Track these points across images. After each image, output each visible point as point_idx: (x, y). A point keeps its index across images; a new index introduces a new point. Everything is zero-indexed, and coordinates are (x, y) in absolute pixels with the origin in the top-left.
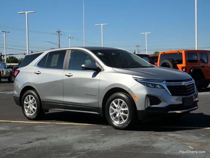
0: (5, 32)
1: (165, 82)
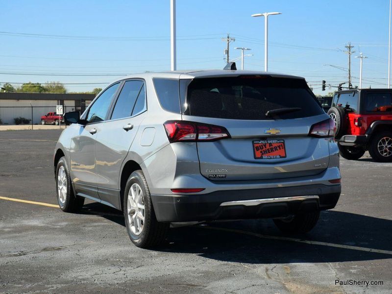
0: (243, 49)
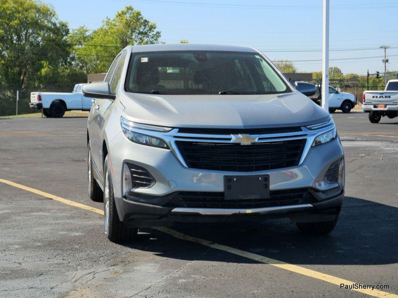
1: (175, 132)
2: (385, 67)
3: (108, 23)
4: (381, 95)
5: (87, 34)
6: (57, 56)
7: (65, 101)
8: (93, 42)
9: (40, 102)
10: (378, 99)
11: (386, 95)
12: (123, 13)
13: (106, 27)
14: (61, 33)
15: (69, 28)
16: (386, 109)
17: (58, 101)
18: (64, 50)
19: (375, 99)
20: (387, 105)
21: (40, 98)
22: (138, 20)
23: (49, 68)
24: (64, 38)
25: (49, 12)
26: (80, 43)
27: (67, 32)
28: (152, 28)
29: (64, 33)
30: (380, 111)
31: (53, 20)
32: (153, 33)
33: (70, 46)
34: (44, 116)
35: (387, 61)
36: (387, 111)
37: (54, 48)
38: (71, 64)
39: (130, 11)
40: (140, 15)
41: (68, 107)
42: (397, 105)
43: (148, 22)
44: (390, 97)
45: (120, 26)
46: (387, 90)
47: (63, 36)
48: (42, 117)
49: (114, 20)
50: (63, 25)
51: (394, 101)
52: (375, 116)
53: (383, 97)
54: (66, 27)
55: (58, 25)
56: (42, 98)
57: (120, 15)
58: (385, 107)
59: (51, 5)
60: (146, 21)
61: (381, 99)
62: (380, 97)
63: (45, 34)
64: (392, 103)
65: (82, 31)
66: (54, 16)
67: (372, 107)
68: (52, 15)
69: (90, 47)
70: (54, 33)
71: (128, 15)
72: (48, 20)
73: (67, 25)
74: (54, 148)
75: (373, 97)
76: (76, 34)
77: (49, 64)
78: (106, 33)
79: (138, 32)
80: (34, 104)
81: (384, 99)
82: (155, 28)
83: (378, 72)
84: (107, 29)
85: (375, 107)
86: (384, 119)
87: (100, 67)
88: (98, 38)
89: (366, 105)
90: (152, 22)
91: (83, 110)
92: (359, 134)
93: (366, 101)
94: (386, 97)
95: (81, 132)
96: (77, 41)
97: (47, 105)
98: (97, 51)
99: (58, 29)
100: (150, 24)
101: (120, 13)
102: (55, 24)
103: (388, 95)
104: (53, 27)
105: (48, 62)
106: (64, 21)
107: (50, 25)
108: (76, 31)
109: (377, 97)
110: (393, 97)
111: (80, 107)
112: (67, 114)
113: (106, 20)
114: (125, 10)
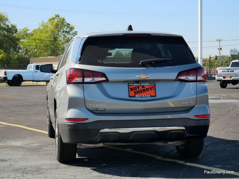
2: (220, 52)
3: (43, 25)
4: (228, 70)
5: (29, 32)
6: (10, 46)
7: (22, 75)
8: (33, 37)
9: (6, 76)
10: (226, 73)
11: (231, 70)
12: (53, 18)
13: (42, 28)
14: (12, 31)
15: (17, 28)
16: (231, 79)
17: (18, 76)
18: (14, 42)
19: (224, 73)
20: (232, 76)
21: (5, 73)
22: (63, 23)
23: (4, 54)
24: (14, 35)
25: (4, 18)
26: (24, 38)
27: (16, 31)
28: (72, 29)
29: (14, 32)
30: (227, 80)
31: (7, 23)
32: (72, 32)
33: (18, 40)
34: (8, 85)
35: (221, 49)
36: (232, 80)
37: (8, 41)
38: (18, 52)
39: (58, 17)
40: (65, 20)
41: (24, 79)
42: (238, 76)
43: (70, 25)
44: (233, 71)
45: (51, 27)
46: (231, 67)
47: (13, 33)
48: (6, 86)
49: (47, 23)
50: (13, 27)
51: (236, 74)
52: (224, 84)
53: (229, 72)
54: (15, 27)
55: (10, 27)
56: (7, 73)
57: (51, 20)
58: (231, 78)
59: (5, 14)
60: (68, 24)
61: (228, 73)
62: (227, 72)
63: (1, 32)
64: (235, 75)
65: (25, 31)
66: (7, 20)
67: (222, 78)
68: (6, 20)
69: (32, 40)
70: (8, 32)
71: (56, 20)
72: (3, 23)
73: (16, 26)
74: (30, 105)
75: (223, 72)
76: (22, 32)
77: (4, 51)
78: (41, 31)
79: (62, 31)
80: (2, 77)
81: (230, 73)
82: (74, 29)
83: (216, 56)
84: (42, 29)
85: (224, 78)
86: (229, 85)
87: (38, 53)
88: (36, 35)
89: (218, 76)
90: (72, 25)
91: (33, 81)
92: (220, 95)
93: (218, 74)
94: (231, 71)
95: (39, 95)
96: (22, 36)
97: (10, 78)
98: (36, 43)
99: (10, 29)
100: (70, 26)
101: (51, 18)
102: (8, 26)
103: (232, 70)
104: (7, 28)
105: (3, 50)
106: (14, 24)
107: (5, 26)
108: (21, 30)
109: (225, 71)
110: (235, 71)
111: (32, 79)
112: (23, 83)
113: (41, 23)
114: (54, 17)
